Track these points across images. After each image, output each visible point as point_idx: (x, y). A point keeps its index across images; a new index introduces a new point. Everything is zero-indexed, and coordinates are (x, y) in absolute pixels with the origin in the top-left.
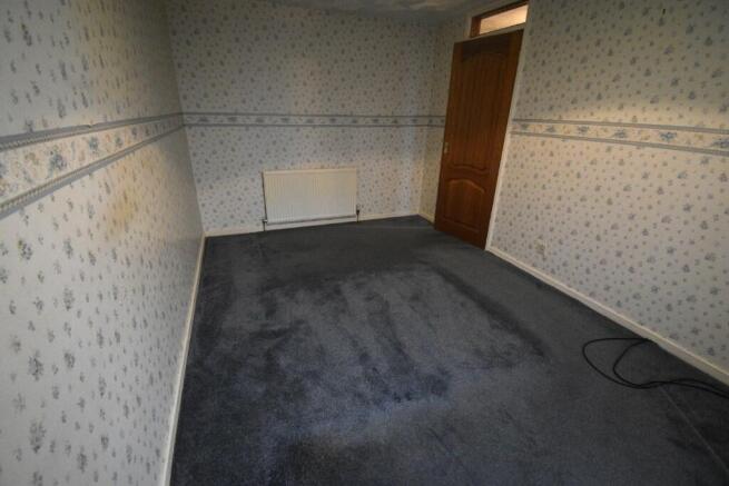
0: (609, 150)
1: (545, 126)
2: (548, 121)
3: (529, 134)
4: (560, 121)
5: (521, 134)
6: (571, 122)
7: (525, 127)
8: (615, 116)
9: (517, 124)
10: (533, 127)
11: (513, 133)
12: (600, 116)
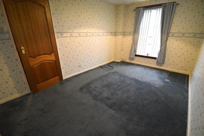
0: (86, 38)
1: (69, 34)
2: (70, 32)
3: (65, 37)
4: (73, 32)
5: (61, 37)
6: (76, 33)
7: (62, 35)
8: (85, 31)
9: (58, 34)
10: (65, 35)
11: (58, 37)
12: (82, 31)
